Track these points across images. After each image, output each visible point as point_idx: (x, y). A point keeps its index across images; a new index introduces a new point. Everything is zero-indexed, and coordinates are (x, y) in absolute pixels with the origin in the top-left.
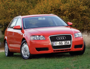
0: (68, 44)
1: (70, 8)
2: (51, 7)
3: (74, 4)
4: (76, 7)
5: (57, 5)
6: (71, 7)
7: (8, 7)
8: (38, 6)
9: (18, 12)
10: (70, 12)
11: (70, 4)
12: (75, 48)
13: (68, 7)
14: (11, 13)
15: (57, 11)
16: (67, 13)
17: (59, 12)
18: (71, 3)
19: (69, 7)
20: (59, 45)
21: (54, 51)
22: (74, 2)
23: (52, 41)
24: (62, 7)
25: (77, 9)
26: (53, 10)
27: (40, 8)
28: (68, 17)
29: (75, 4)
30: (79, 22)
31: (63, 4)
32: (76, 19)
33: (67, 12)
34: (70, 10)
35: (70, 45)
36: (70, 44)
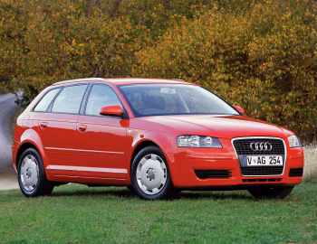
0: (277, 164)
1: (281, 53)
2: (215, 43)
3: (295, 41)
4: (303, 51)
5: (236, 38)
6: (286, 50)
7: (64, 34)
8: (170, 37)
9: (98, 53)
10: (278, 66)
11: (283, 37)
12: (290, 176)
13: (273, 48)
14: (73, 55)
15: (233, 61)
16: (268, 68)
17: (241, 63)
18: (287, 35)
19: (277, 48)
20: (256, 164)
21: (244, 180)
22: (298, 32)
23: (239, 153)
24: (252, 49)
25: (307, 58)
26: (221, 58)
27: (175, 45)
28: (273, 84)
29: (298, 39)
30: (306, 105)
31: (257, 36)
32: (298, 94)
33: (271, 64)
34: (280, 60)
35: (282, 167)
36: (281, 164)
